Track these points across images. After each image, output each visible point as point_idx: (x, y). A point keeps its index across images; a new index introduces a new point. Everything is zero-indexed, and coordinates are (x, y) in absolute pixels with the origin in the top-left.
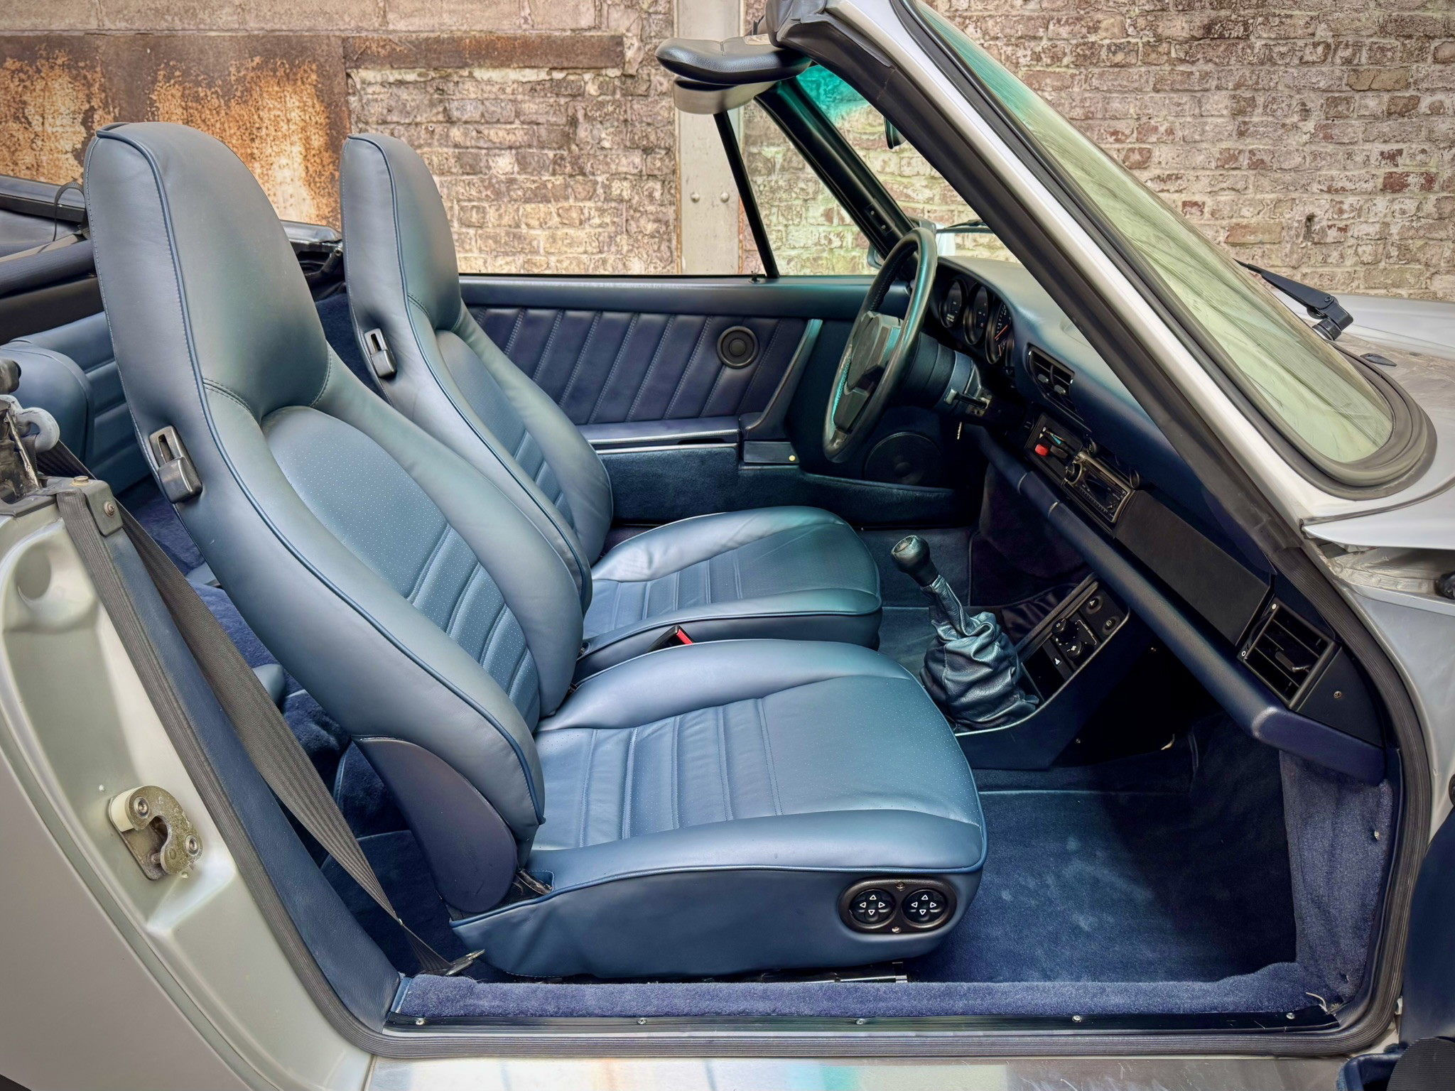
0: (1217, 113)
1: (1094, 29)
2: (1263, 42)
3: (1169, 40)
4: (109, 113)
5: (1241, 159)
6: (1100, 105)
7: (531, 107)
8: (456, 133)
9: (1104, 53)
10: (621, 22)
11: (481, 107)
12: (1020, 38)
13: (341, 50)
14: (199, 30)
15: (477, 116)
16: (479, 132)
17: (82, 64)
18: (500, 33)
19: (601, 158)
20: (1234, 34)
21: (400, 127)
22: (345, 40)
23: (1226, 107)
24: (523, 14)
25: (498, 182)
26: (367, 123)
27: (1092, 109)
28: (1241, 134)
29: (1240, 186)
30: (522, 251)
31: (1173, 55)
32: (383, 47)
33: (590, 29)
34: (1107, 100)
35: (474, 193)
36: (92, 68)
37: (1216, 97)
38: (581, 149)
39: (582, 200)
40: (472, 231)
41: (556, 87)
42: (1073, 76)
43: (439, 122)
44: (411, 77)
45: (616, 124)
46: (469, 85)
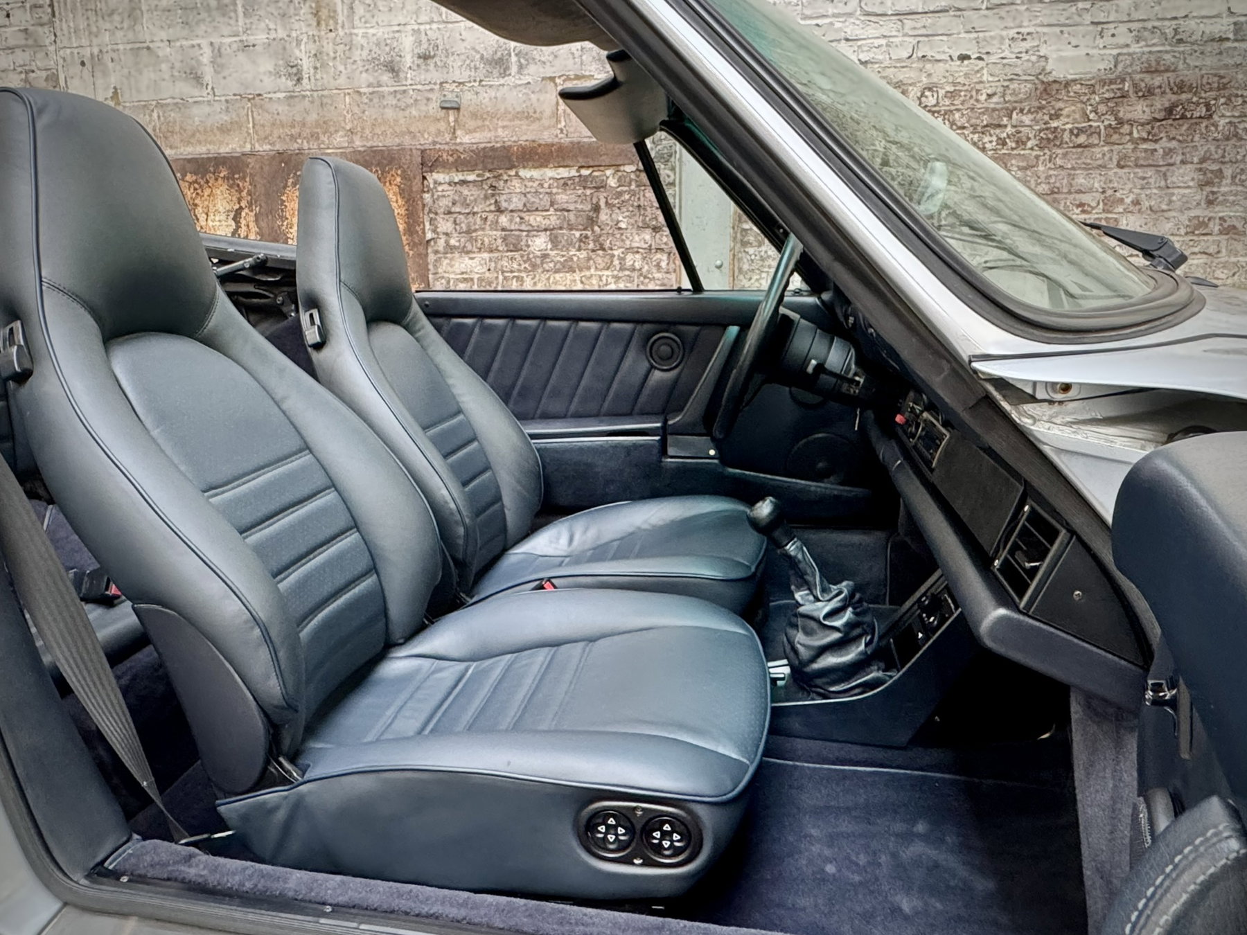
0: (1182, 185)
1: (1056, 116)
2: (1227, 120)
3: (1131, 122)
4: (252, 211)
5: (1211, 225)
6: (1065, 181)
7: (562, 198)
8: (504, 220)
9: (1066, 136)
11: (524, 199)
12: (987, 126)
13: (419, 160)
14: (320, 149)
15: (520, 206)
16: (521, 218)
17: (237, 176)
18: (541, 142)
19: (618, 236)
20: (1196, 114)
21: (461, 216)
22: (423, 151)
23: (1193, 179)
24: (559, 126)
25: (535, 257)
26: (436, 214)
27: (1058, 185)
28: (1210, 203)
29: (1212, 249)
31: (1136, 135)
32: (452, 155)
34: (1072, 177)
35: (515, 266)
36: (243, 179)
37: (1181, 171)
38: (602, 230)
39: (601, 270)
41: (583, 182)
42: (1037, 157)
43: (491, 211)
44: (471, 177)
45: (631, 209)
46: (516, 183)
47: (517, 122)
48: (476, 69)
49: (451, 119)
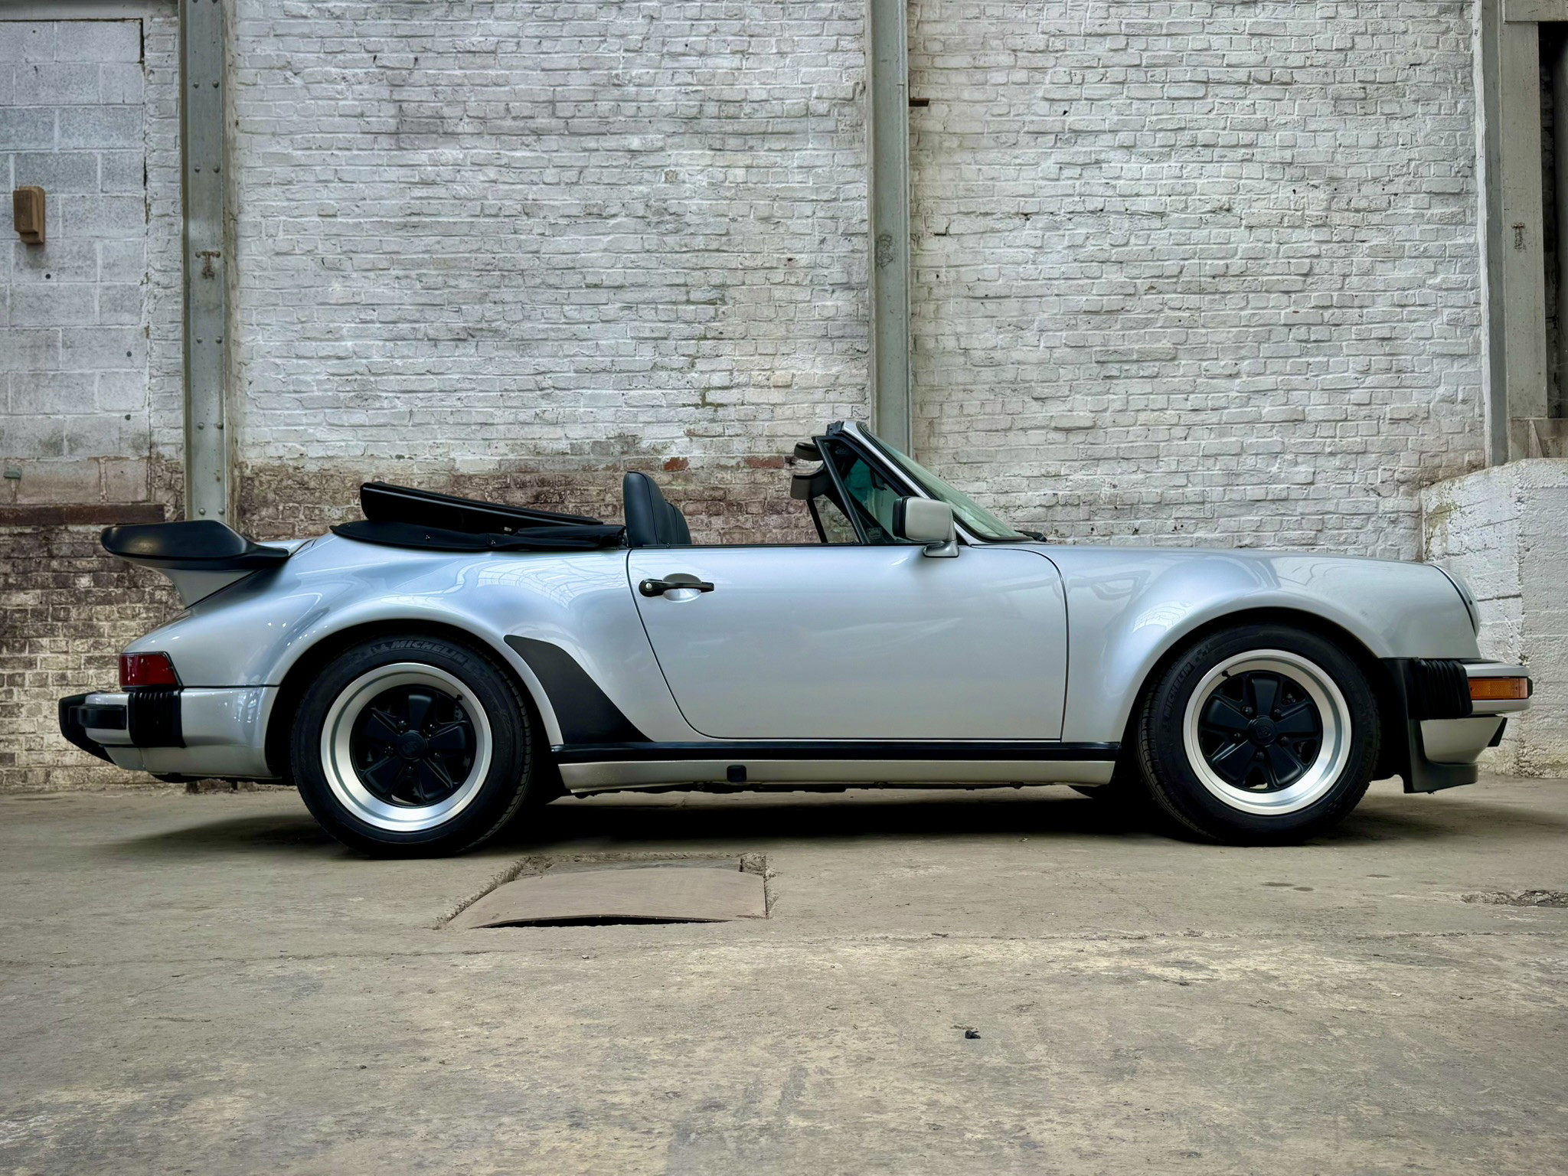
2: (573, 504)
8: (55, 564)
10: (163, 497)
11: (72, 548)
15: (68, 553)
16: (69, 563)
18: (86, 505)
20: (553, 500)
21: (18, 560)
24: (101, 494)
30: (92, 636)
32: (12, 513)
33: (144, 501)
35: (63, 599)
39: (135, 603)
40: (60, 624)
43: (44, 557)
44: (28, 530)
46: (66, 535)
47: (68, 490)
48: (35, 449)
49: (13, 485)
